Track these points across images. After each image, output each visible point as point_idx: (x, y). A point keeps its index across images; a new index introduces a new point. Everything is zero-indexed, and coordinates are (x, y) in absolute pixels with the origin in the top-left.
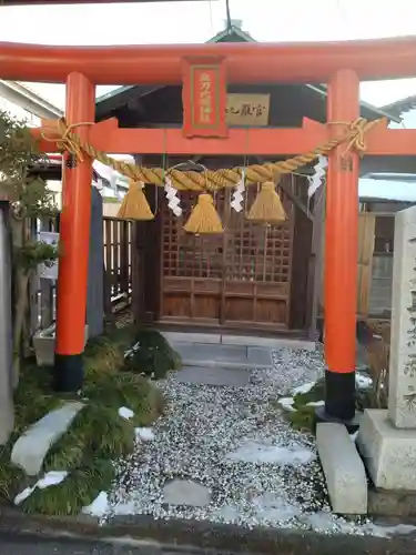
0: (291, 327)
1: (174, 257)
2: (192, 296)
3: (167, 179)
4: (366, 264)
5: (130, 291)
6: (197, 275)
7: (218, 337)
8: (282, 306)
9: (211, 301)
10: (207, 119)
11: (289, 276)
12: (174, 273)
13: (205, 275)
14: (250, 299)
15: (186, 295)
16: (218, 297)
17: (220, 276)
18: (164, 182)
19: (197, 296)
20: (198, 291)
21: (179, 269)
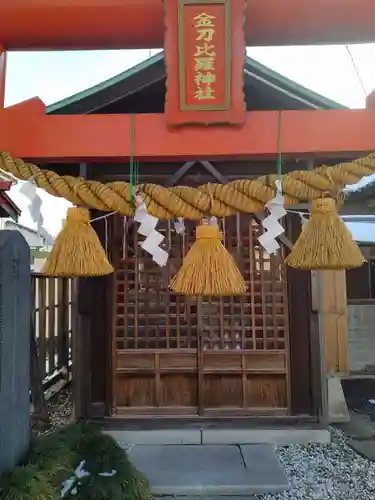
0: (295, 410)
1: (132, 321)
2: (158, 377)
3: (139, 199)
4: (342, 314)
5: (70, 363)
6: (163, 345)
7: (198, 433)
8: (281, 382)
9: (185, 382)
10: (209, 94)
11: (285, 339)
12: (131, 345)
13: (174, 345)
14: (238, 376)
15: (150, 375)
16: (193, 376)
17: (194, 345)
18: (133, 205)
19: (163, 376)
20: (166, 368)
21: (137, 339)
